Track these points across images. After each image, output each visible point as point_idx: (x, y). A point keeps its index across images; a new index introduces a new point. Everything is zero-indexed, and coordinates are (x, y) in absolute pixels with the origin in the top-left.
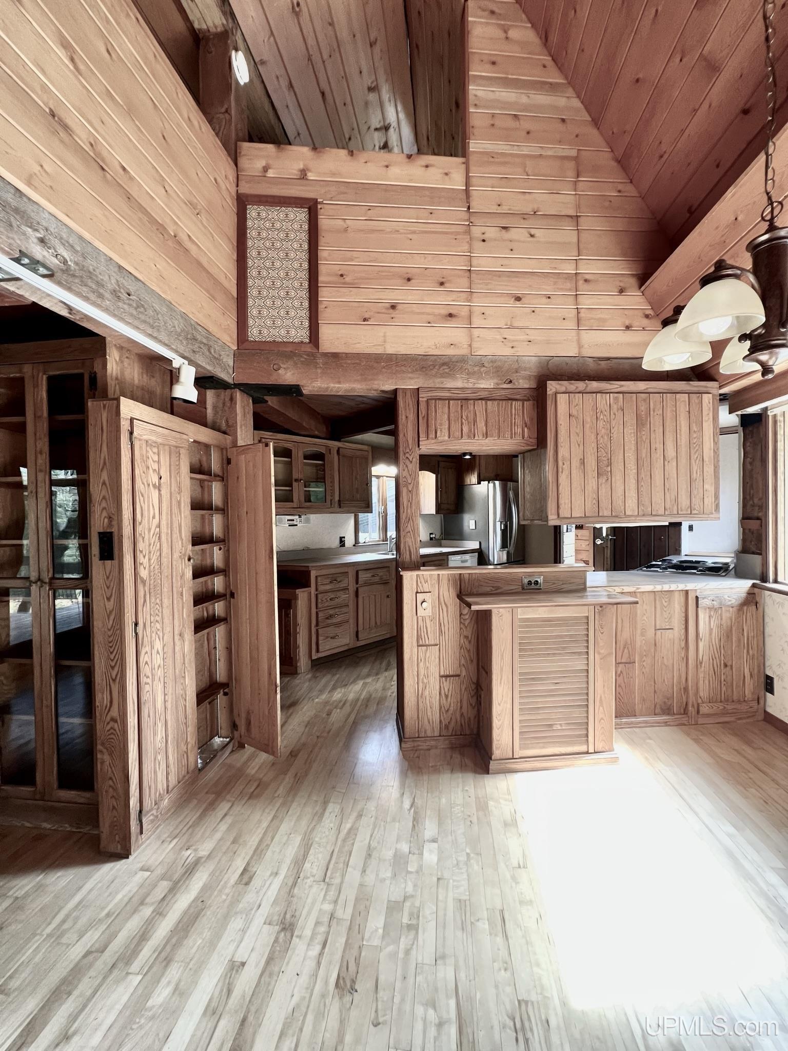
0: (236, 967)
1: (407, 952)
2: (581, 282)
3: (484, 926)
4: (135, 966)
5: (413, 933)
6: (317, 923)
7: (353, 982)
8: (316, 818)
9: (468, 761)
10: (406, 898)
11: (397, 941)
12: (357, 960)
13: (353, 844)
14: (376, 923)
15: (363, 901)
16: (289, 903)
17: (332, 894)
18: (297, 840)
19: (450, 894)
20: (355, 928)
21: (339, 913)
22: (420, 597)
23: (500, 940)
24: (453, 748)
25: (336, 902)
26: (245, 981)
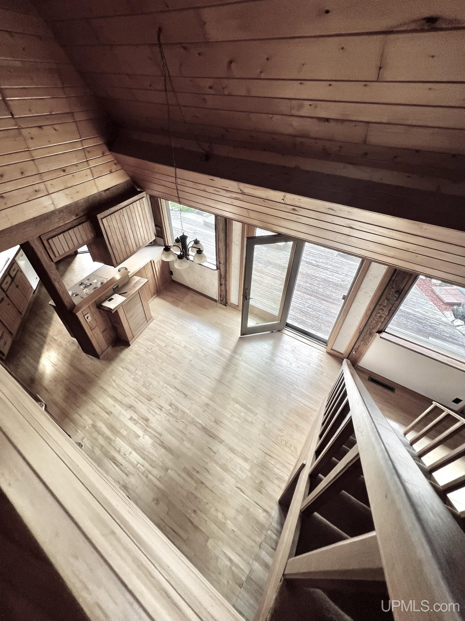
0: (131, 419)
1: (153, 387)
2: (87, 153)
3: (160, 372)
4: (112, 437)
5: (151, 385)
6: (135, 401)
7: (151, 398)
8: (105, 392)
9: (122, 347)
10: (144, 382)
11: (150, 388)
12: (148, 396)
13: (122, 386)
14: (144, 390)
15: (138, 391)
16: (126, 405)
17: (130, 396)
18: (109, 399)
19: (150, 374)
20: (142, 394)
21: (136, 396)
22: (86, 317)
23: (164, 372)
24: (113, 346)
25: (133, 396)
26: (135, 416)
